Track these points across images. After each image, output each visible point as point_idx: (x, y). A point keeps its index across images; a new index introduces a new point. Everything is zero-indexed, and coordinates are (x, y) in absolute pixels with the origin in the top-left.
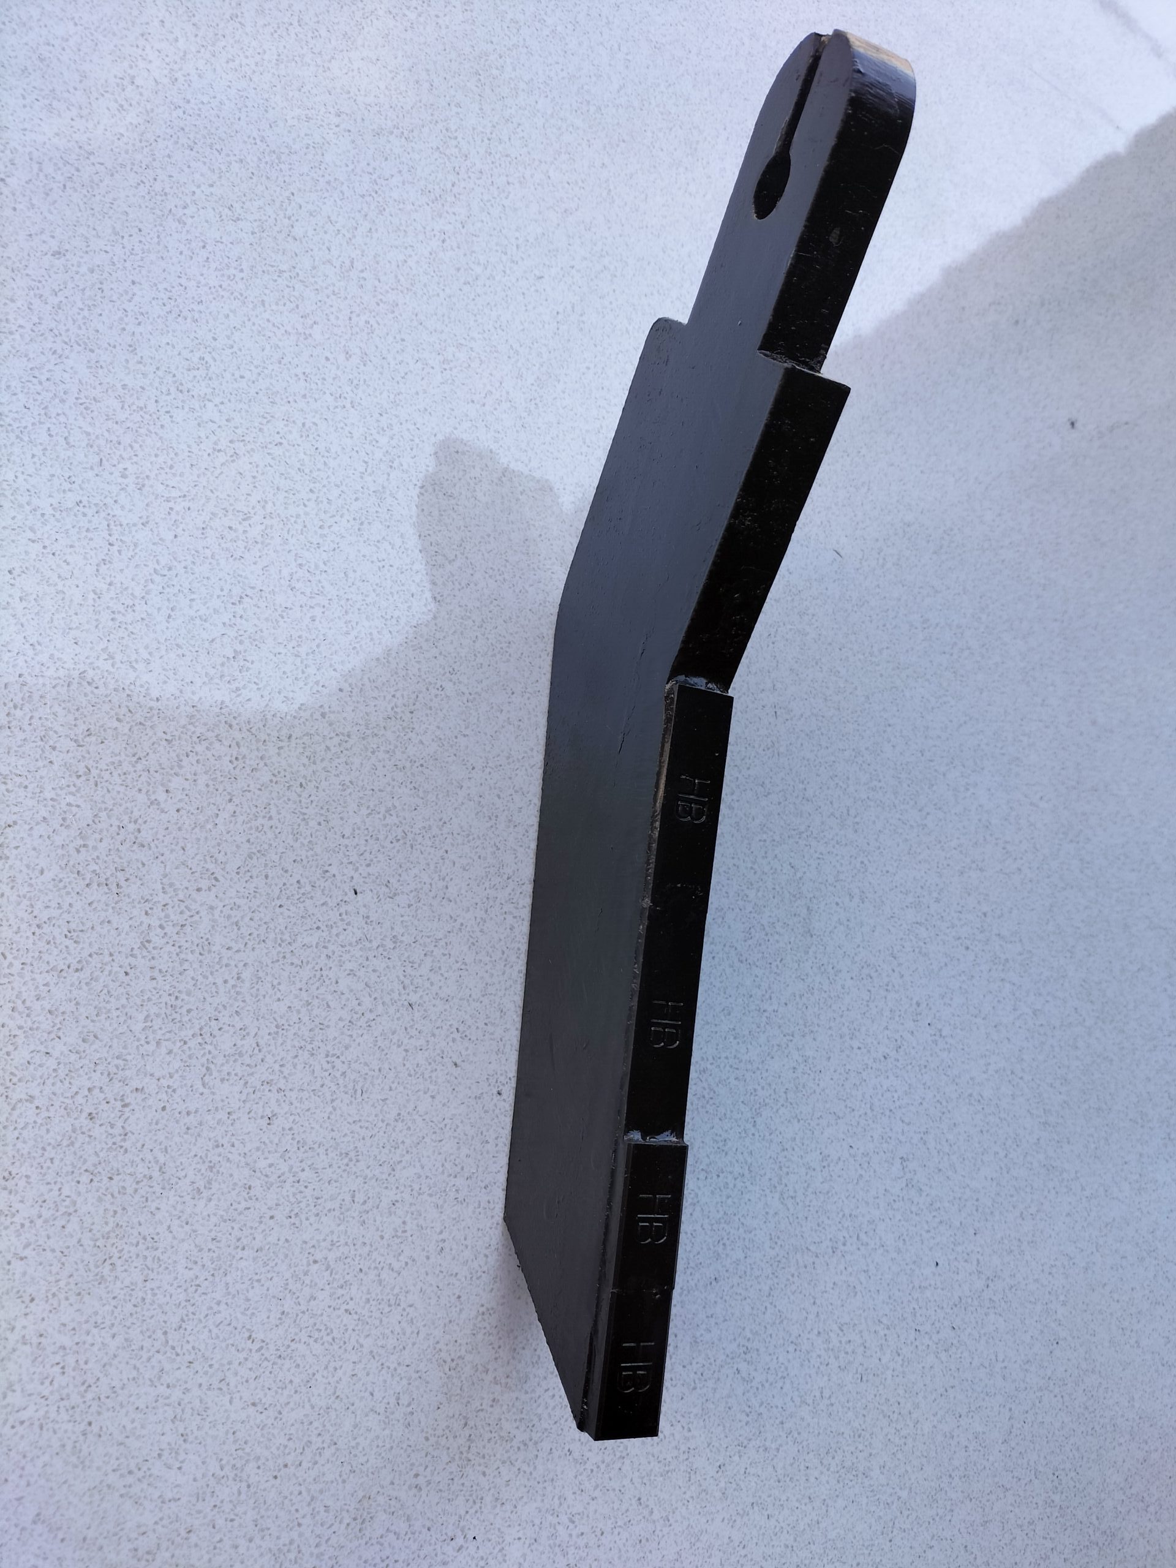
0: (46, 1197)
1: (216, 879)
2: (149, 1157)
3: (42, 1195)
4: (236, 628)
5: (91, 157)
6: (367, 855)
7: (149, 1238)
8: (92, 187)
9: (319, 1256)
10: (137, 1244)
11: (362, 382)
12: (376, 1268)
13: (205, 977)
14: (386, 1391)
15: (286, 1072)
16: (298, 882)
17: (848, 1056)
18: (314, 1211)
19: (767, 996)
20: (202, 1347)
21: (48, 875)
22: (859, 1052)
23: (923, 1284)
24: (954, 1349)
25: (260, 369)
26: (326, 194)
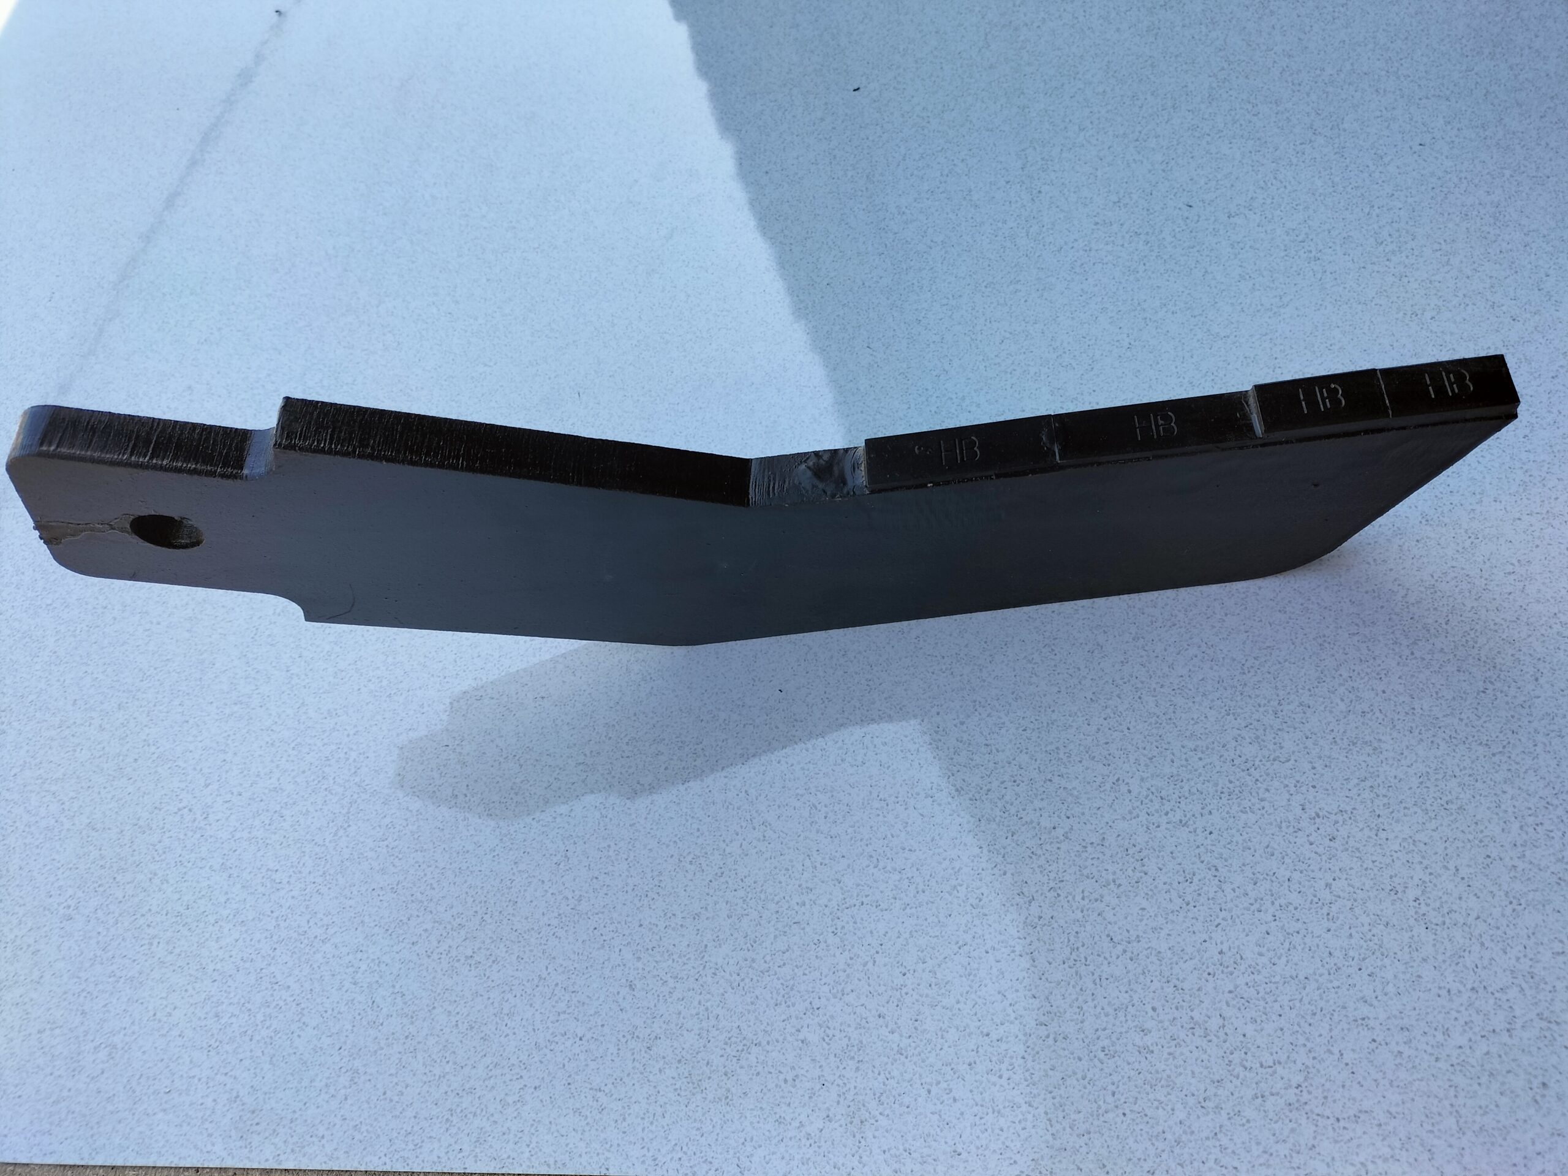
0: (1405, 861)
1: (1118, 780)
2: (1355, 791)
3: (1403, 864)
4: (907, 800)
5: (543, 976)
6: (1070, 672)
7: (1421, 780)
8: (569, 971)
9: (1407, 652)
10: (1428, 787)
11: (679, 739)
12: (1408, 607)
13: (1200, 775)
14: (1505, 584)
15: (1263, 702)
16: (1105, 719)
17: (1153, 272)
18: (1372, 661)
19: (1117, 344)
20: (1499, 726)
21: (1145, 903)
22: (1147, 264)
23: (1331, 185)
24: (1379, 152)
25: (688, 817)
26: (528, 794)
